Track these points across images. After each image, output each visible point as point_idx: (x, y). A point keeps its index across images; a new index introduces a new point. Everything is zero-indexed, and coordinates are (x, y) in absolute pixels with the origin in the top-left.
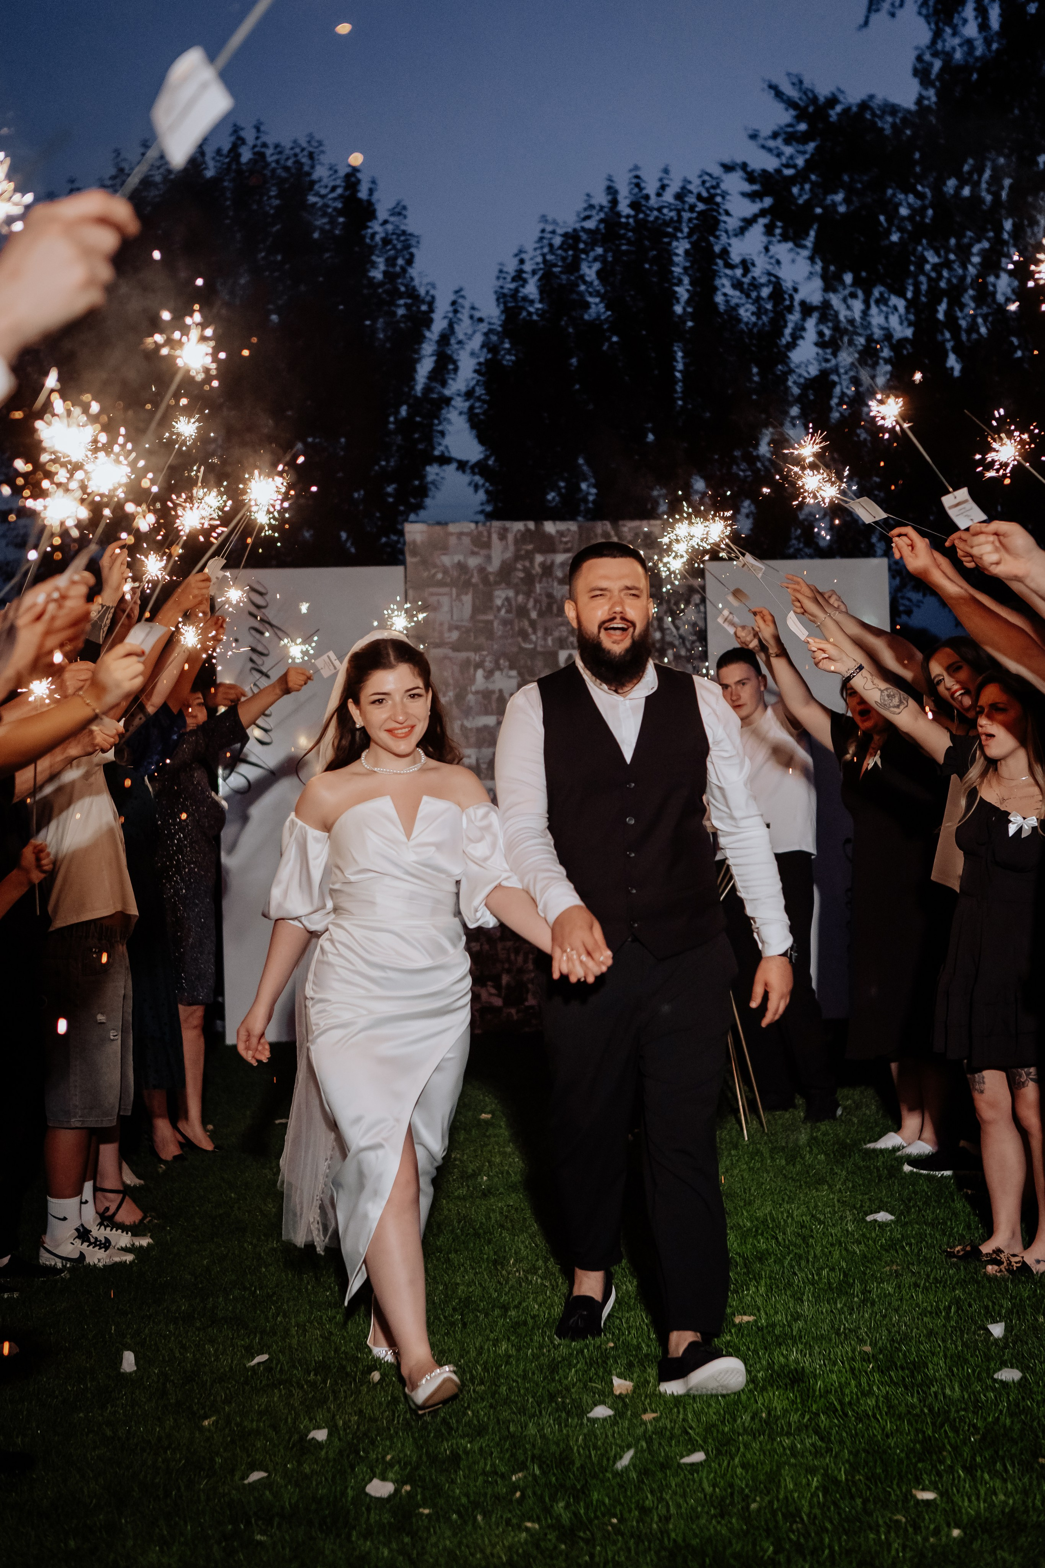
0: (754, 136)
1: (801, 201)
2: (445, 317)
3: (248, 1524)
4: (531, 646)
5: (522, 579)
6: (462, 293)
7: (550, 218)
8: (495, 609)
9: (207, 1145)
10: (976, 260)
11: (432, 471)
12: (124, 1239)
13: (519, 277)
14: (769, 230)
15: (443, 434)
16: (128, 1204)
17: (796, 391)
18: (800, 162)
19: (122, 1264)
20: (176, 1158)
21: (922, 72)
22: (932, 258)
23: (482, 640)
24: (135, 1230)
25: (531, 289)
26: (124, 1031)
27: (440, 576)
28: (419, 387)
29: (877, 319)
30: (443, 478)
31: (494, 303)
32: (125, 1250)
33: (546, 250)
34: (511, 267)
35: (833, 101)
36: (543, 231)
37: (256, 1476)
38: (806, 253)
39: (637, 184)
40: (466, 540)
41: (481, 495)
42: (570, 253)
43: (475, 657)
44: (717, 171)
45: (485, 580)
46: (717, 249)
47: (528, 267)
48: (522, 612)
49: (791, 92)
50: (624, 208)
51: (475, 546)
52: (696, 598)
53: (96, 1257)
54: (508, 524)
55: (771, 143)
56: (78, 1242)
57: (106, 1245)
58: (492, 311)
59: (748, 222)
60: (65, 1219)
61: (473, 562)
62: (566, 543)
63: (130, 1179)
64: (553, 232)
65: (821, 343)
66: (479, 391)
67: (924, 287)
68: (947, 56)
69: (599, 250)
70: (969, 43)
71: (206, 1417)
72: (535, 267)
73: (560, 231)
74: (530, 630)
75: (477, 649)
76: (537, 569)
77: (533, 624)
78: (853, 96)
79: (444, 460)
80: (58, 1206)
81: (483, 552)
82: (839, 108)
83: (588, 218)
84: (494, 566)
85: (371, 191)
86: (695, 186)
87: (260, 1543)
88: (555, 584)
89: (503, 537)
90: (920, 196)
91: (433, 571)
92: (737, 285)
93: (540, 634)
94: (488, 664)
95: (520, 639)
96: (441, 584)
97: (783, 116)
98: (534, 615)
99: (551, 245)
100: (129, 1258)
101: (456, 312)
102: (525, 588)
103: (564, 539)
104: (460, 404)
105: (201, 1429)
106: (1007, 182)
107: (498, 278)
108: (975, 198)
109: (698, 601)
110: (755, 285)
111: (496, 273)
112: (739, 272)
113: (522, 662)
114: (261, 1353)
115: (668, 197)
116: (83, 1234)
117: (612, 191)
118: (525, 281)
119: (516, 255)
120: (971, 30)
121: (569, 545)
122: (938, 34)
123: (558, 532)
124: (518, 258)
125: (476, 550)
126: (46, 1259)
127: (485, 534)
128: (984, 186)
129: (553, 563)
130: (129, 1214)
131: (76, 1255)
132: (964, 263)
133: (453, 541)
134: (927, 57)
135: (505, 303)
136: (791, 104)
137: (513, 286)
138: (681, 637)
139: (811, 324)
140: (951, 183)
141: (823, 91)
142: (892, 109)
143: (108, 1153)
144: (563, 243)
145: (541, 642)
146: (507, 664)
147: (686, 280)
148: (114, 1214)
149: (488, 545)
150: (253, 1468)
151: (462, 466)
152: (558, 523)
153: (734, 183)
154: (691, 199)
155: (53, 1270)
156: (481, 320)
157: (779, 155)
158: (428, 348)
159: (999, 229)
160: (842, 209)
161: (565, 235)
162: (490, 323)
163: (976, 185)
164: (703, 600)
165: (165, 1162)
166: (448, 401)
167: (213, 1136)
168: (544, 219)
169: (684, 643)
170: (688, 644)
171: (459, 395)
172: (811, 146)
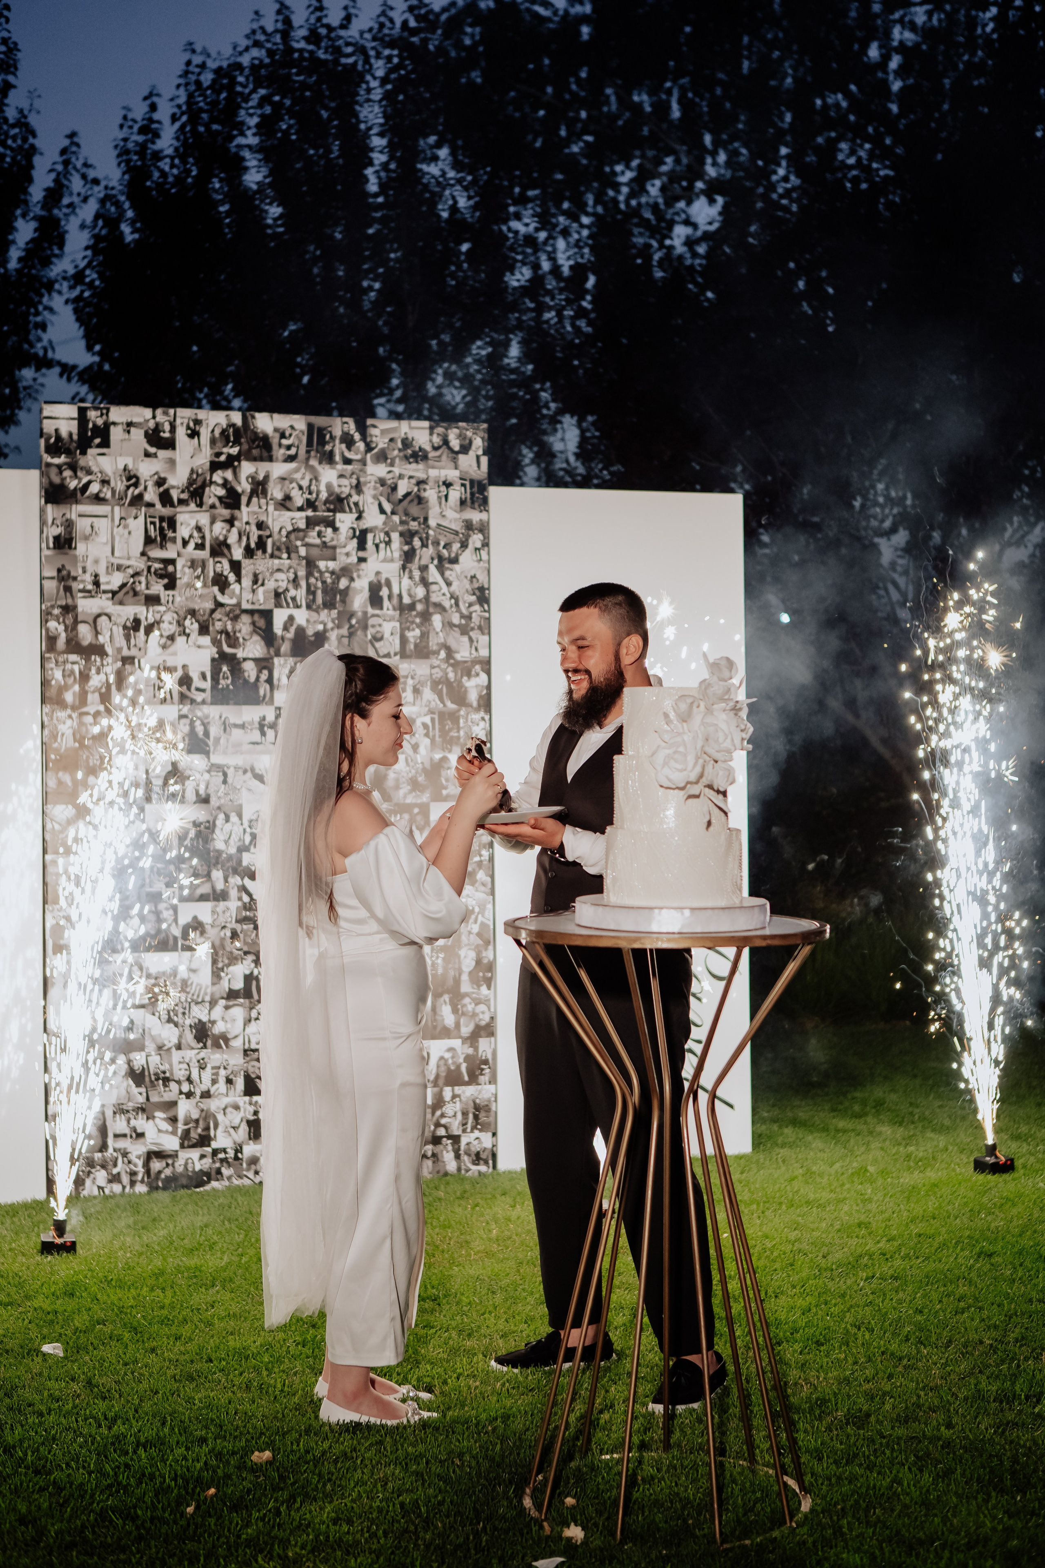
2: (51, 171)
4: (234, 601)
5: (220, 498)
6: (76, 139)
7: (198, 48)
8: (179, 542)
11: (27, 376)
13: (149, 128)
15: (43, 327)
23: (157, 588)
25: (166, 143)
27: (94, 488)
30: (42, 385)
31: (115, 162)
33: (192, 88)
34: (139, 111)
36: (189, 63)
40: (138, 434)
42: (224, 95)
43: (147, 614)
45: (165, 498)
47: (163, 113)
48: (220, 548)
50: (298, 39)
51: (152, 445)
52: (476, 539)
54: (201, 414)
61: (146, 470)
62: (289, 447)
64: (203, 66)
66: (91, 275)
72: (176, 110)
73: (212, 64)
74: (232, 577)
75: (152, 600)
76: (244, 486)
77: (236, 567)
79: (45, 362)
81: (163, 454)
84: (178, 480)
88: (271, 508)
89: (194, 434)
91: (85, 480)
93: (247, 582)
94: (168, 627)
95: (216, 589)
96: (98, 499)
98: (238, 553)
99: (198, 83)
101: (66, 163)
102: (226, 513)
103: (285, 442)
104: (66, 289)
107: (121, 126)
109: (479, 545)
111: (120, 120)
113: (218, 626)
117: (284, 13)
118: (157, 135)
119: (145, 99)
121: (293, 451)
123: (276, 430)
124: (148, 102)
125: (153, 450)
127: (167, 427)
129: (267, 477)
133: (116, 434)
135: (128, 162)
137: (140, 138)
138: (454, 597)
144: (214, 81)
145: (247, 596)
146: (196, 626)
149: (170, 444)
151: (67, 370)
152: (276, 416)
156: (96, 182)
161: (218, 71)
162: (106, 188)
164: (486, 544)
166: (49, 286)
168: (190, 47)
169: (457, 604)
170: (463, 607)
171: (64, 278)
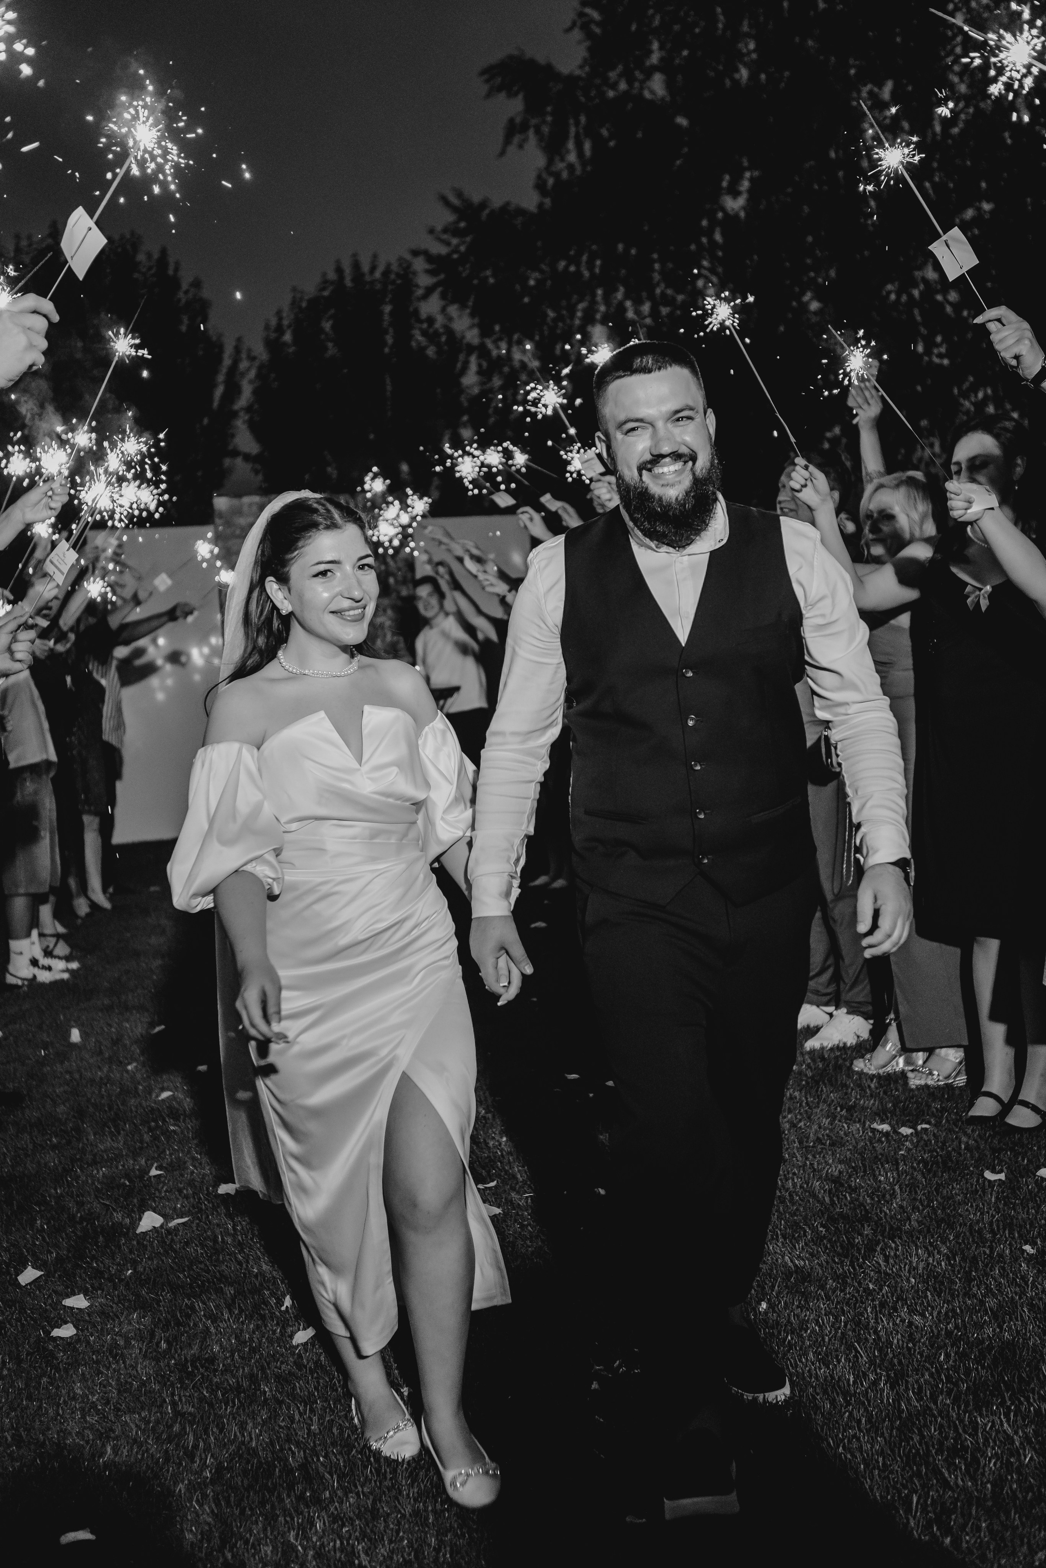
0: (431, 231)
1: (464, 275)
2: (231, 357)
3: (164, 1121)
6: (242, 340)
7: (298, 289)
9: (107, 905)
10: (579, 314)
11: (227, 462)
12: (60, 965)
13: (280, 330)
14: (443, 296)
15: (233, 436)
16: (62, 944)
17: (466, 404)
18: (463, 248)
19: (62, 980)
20: (87, 915)
21: (540, 186)
22: (551, 314)
24: (68, 959)
25: (288, 337)
26: (52, 833)
28: (216, 404)
29: (517, 356)
30: (234, 466)
31: (263, 347)
32: (63, 971)
33: (297, 310)
34: (274, 322)
35: (483, 205)
36: (294, 298)
37: (165, 1095)
38: (468, 311)
39: (356, 266)
40: (255, 508)
41: (260, 477)
42: (313, 312)
44: (408, 257)
46: (411, 309)
47: (286, 322)
49: (455, 201)
50: (348, 283)
53: (44, 977)
55: (445, 237)
56: (31, 968)
57: (49, 968)
58: (261, 352)
59: (429, 291)
60: (21, 953)
63: (61, 929)
64: (301, 298)
65: (480, 372)
66: (256, 407)
67: (546, 333)
68: (557, 175)
69: (332, 311)
70: (571, 167)
71: (129, 1064)
72: (290, 322)
78: (497, 202)
79: (235, 453)
80: (15, 945)
82: (487, 211)
83: (324, 289)
85: (176, 270)
86: (395, 267)
87: (174, 1131)
90: (542, 272)
91: (234, 529)
92: (424, 333)
97: (449, 217)
99: (300, 307)
100: (66, 976)
101: (238, 352)
104: (244, 417)
105: (127, 1071)
106: (598, 262)
107: (265, 331)
108: (578, 273)
110: (437, 334)
111: (263, 329)
112: (425, 326)
114: (159, 1025)
115: (378, 274)
116: (34, 962)
117: (339, 270)
118: (283, 332)
119: (277, 314)
120: (572, 157)
122: (550, 162)
124: (278, 316)
126: (10, 980)
128: (584, 264)
130: (62, 949)
131: (30, 976)
132: (572, 316)
134: (544, 175)
135: (270, 347)
136: (454, 209)
137: (275, 335)
139: (473, 359)
140: (562, 264)
141: (476, 199)
142: (521, 212)
143: (46, 912)
144: (308, 306)
147: (391, 330)
148: (53, 950)
150: (163, 1089)
151: (247, 457)
153: (419, 264)
154: (393, 276)
155: (16, 986)
156: (255, 358)
157: (448, 244)
158: (221, 378)
159: (594, 295)
160: (491, 280)
161: (309, 301)
162: (261, 361)
163: (578, 265)
165: (81, 918)
166: (235, 413)
167: (111, 899)
168: (294, 289)
171: (243, 409)
172: (468, 239)
